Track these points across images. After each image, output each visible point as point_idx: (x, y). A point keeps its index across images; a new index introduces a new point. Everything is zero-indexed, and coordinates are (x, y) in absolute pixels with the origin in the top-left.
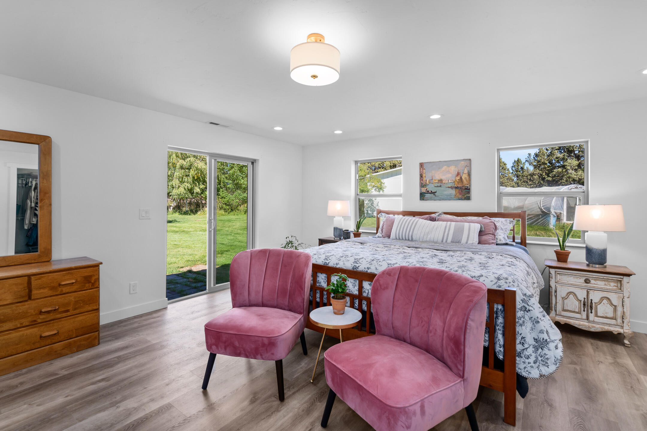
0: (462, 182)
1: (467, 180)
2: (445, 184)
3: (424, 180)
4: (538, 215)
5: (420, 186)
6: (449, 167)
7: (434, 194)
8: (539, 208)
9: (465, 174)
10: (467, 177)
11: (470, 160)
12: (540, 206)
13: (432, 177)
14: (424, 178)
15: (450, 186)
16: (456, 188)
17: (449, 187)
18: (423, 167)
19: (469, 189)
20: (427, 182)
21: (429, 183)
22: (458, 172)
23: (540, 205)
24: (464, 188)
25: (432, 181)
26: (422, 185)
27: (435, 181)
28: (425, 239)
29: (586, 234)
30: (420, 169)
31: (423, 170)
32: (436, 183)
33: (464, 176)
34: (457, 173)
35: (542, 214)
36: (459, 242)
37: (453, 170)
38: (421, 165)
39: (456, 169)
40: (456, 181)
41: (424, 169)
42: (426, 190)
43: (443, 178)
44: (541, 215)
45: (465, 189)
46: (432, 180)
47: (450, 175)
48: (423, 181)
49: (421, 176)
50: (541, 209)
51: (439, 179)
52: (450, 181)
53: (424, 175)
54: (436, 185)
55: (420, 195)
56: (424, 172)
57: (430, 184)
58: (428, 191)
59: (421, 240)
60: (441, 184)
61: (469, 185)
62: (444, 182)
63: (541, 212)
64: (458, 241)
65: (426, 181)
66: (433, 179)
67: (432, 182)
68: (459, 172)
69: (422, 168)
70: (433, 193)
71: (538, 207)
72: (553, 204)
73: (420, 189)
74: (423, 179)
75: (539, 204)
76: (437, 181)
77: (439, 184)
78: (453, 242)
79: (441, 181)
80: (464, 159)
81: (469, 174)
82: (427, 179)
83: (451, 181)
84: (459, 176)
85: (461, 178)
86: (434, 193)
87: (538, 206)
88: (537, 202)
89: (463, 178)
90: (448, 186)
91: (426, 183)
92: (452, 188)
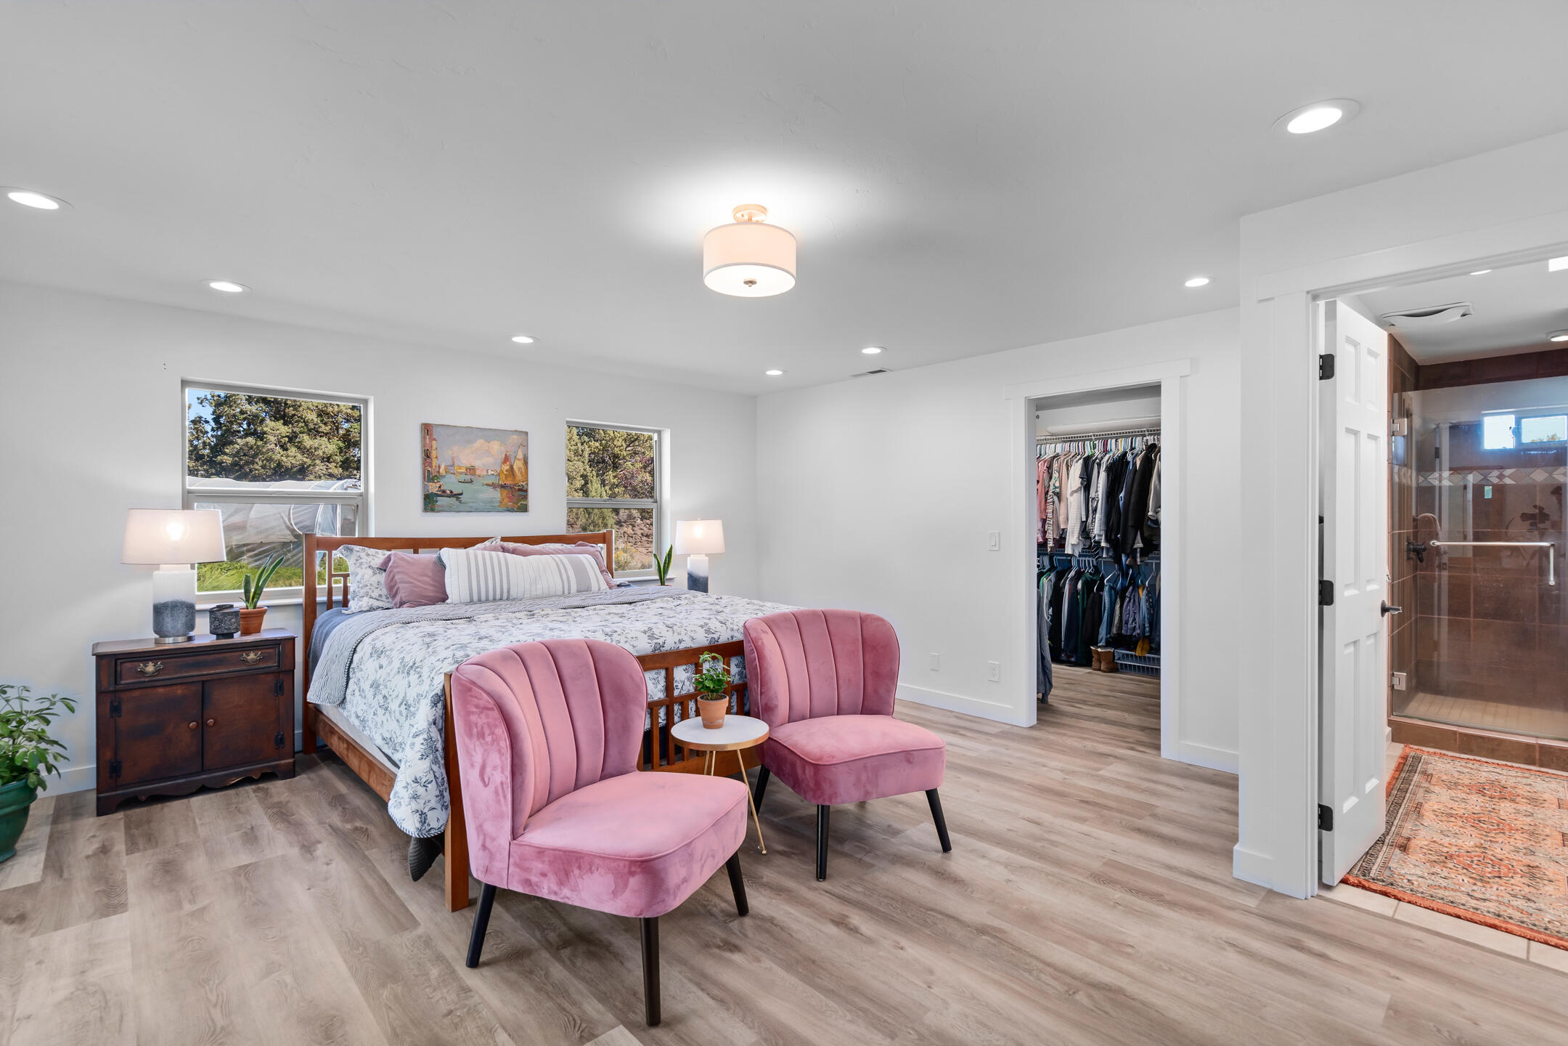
0: (513, 475)
1: (521, 473)
2: (480, 478)
3: (434, 464)
4: (285, 544)
5: (424, 478)
6: (489, 442)
7: (458, 499)
8: (288, 528)
9: (519, 460)
10: (522, 466)
11: (527, 433)
12: (289, 523)
13: (453, 459)
14: (434, 460)
15: (490, 482)
16: (503, 487)
17: (488, 485)
18: (431, 435)
19: (526, 491)
20: (442, 470)
21: (446, 472)
22: (506, 455)
23: (289, 520)
24: (517, 488)
25: (452, 468)
26: (429, 477)
27: (460, 469)
28: (534, 593)
29: (689, 558)
30: (423, 438)
31: (431, 442)
32: (461, 473)
33: (518, 465)
34: (504, 456)
35: (296, 540)
36: (588, 589)
37: (497, 448)
38: (427, 429)
39: (503, 448)
40: (503, 472)
41: (435, 440)
42: (440, 487)
43: (477, 464)
44: (294, 543)
45: (519, 490)
46: (453, 465)
47: (491, 460)
48: (431, 467)
49: (427, 455)
50: (293, 531)
51: (469, 465)
52: (490, 472)
53: (434, 454)
54: (462, 478)
55: (425, 499)
56: (434, 447)
57: (448, 476)
58: (444, 492)
59: (527, 595)
60: (472, 477)
61: (525, 483)
62: (478, 472)
63: (293, 538)
64: (586, 589)
65: (439, 467)
66: (456, 464)
67: (452, 472)
68: (508, 454)
69: (428, 437)
70: (455, 495)
71: (284, 527)
72: (319, 519)
73: (425, 487)
74: (431, 463)
75: (287, 520)
76: (464, 470)
77: (468, 478)
78: (580, 592)
79: (471, 470)
80: (516, 431)
81: (526, 463)
82: (441, 461)
83: (493, 473)
84: (508, 463)
85: (512, 467)
86: (457, 496)
87: (285, 523)
88: (280, 513)
89: (515, 467)
90: (486, 482)
91: (439, 472)
92: (494, 486)
